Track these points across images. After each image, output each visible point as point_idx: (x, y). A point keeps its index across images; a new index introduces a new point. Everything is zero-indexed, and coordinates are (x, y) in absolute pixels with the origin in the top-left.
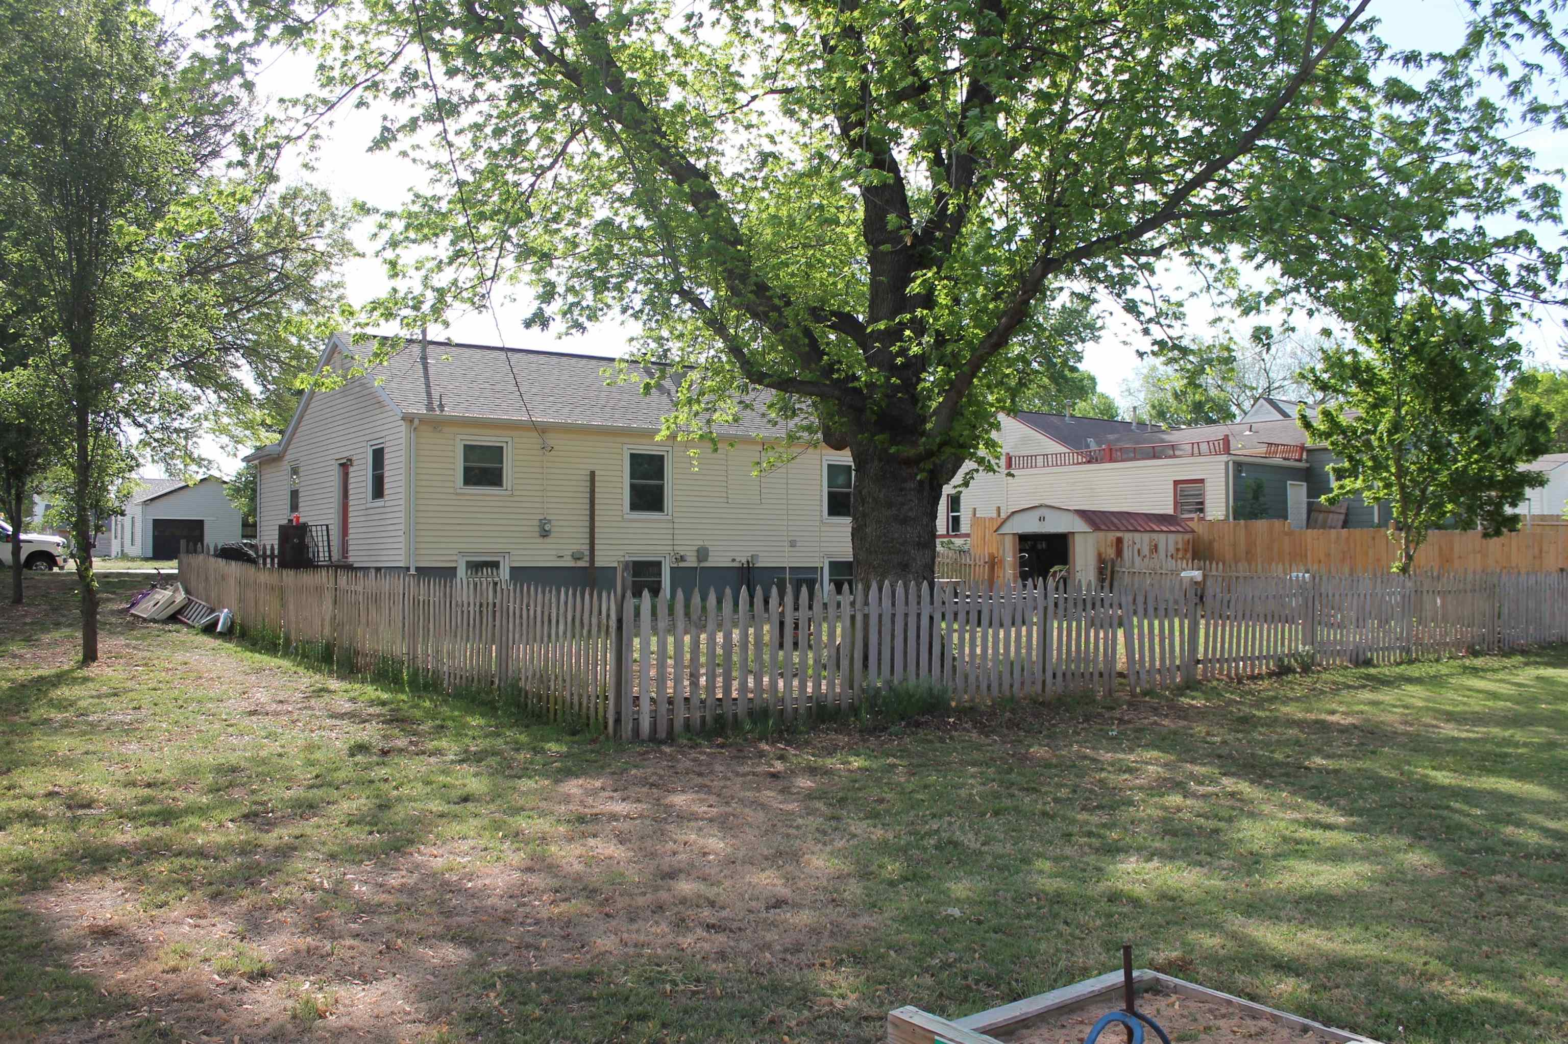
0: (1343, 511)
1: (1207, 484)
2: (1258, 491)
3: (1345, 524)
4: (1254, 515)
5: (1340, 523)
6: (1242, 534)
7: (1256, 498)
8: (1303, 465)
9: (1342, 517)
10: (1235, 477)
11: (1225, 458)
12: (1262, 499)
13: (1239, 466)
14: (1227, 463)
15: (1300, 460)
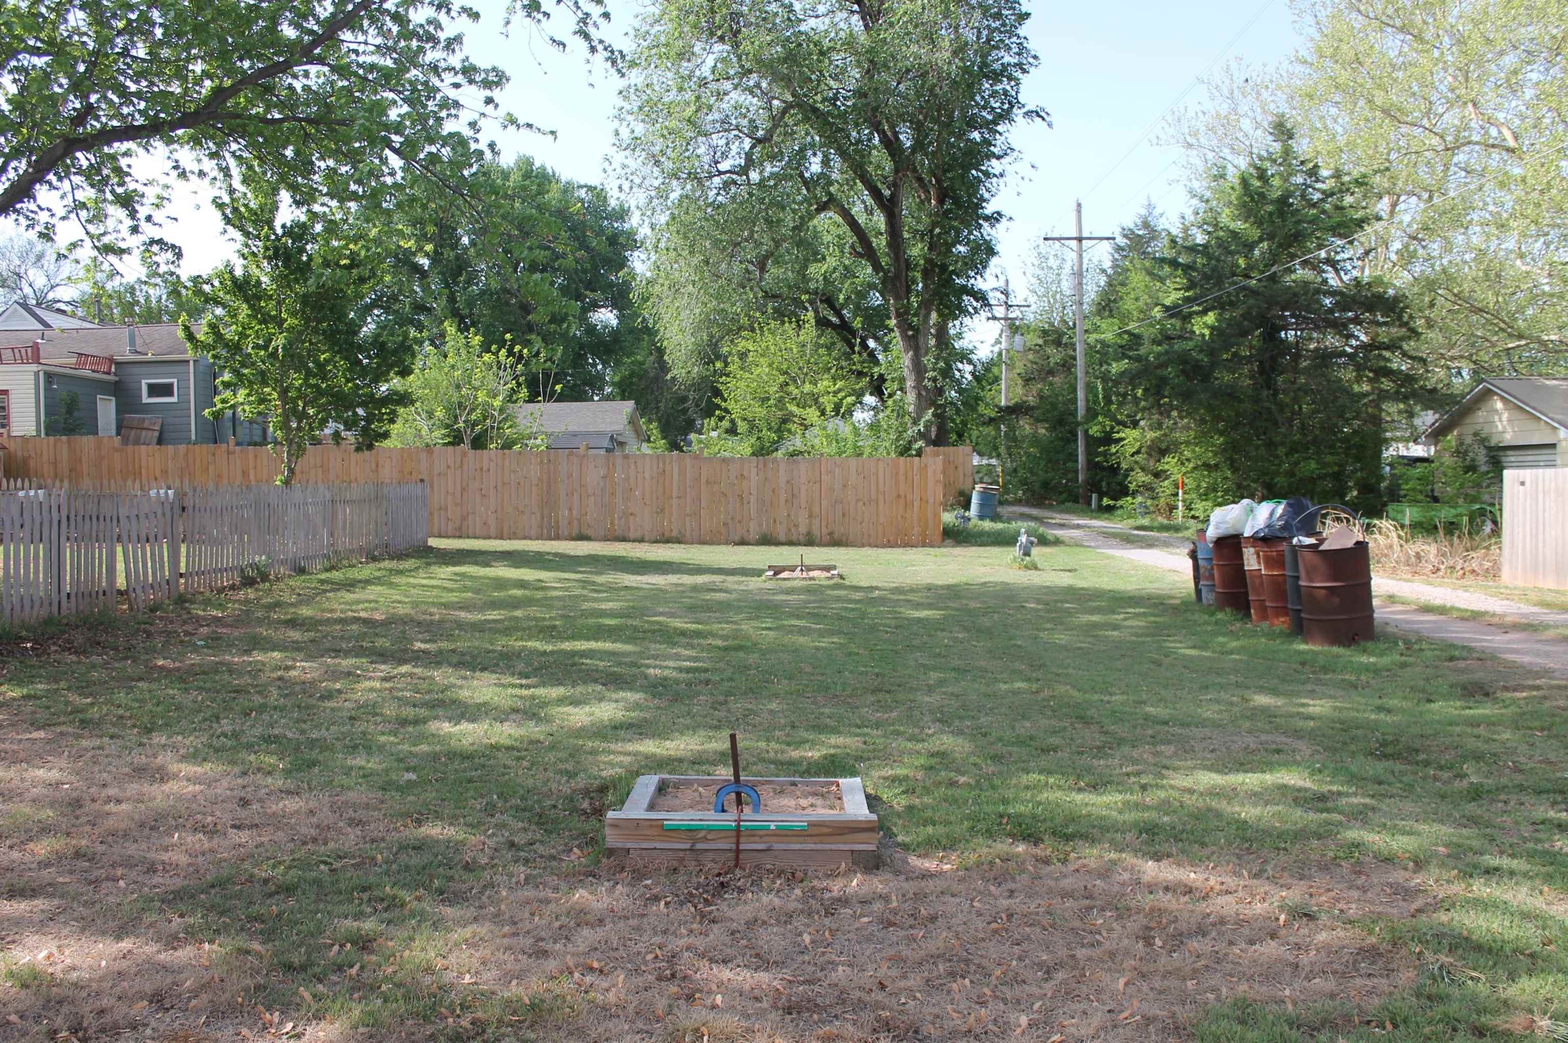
0: (157, 428)
1: (13, 396)
2: (71, 406)
3: (160, 442)
4: (70, 430)
5: (155, 440)
6: (64, 452)
7: (70, 412)
8: (111, 378)
9: (157, 434)
10: (46, 390)
11: (34, 367)
12: (76, 414)
13: (49, 377)
14: (37, 374)
15: (109, 373)
